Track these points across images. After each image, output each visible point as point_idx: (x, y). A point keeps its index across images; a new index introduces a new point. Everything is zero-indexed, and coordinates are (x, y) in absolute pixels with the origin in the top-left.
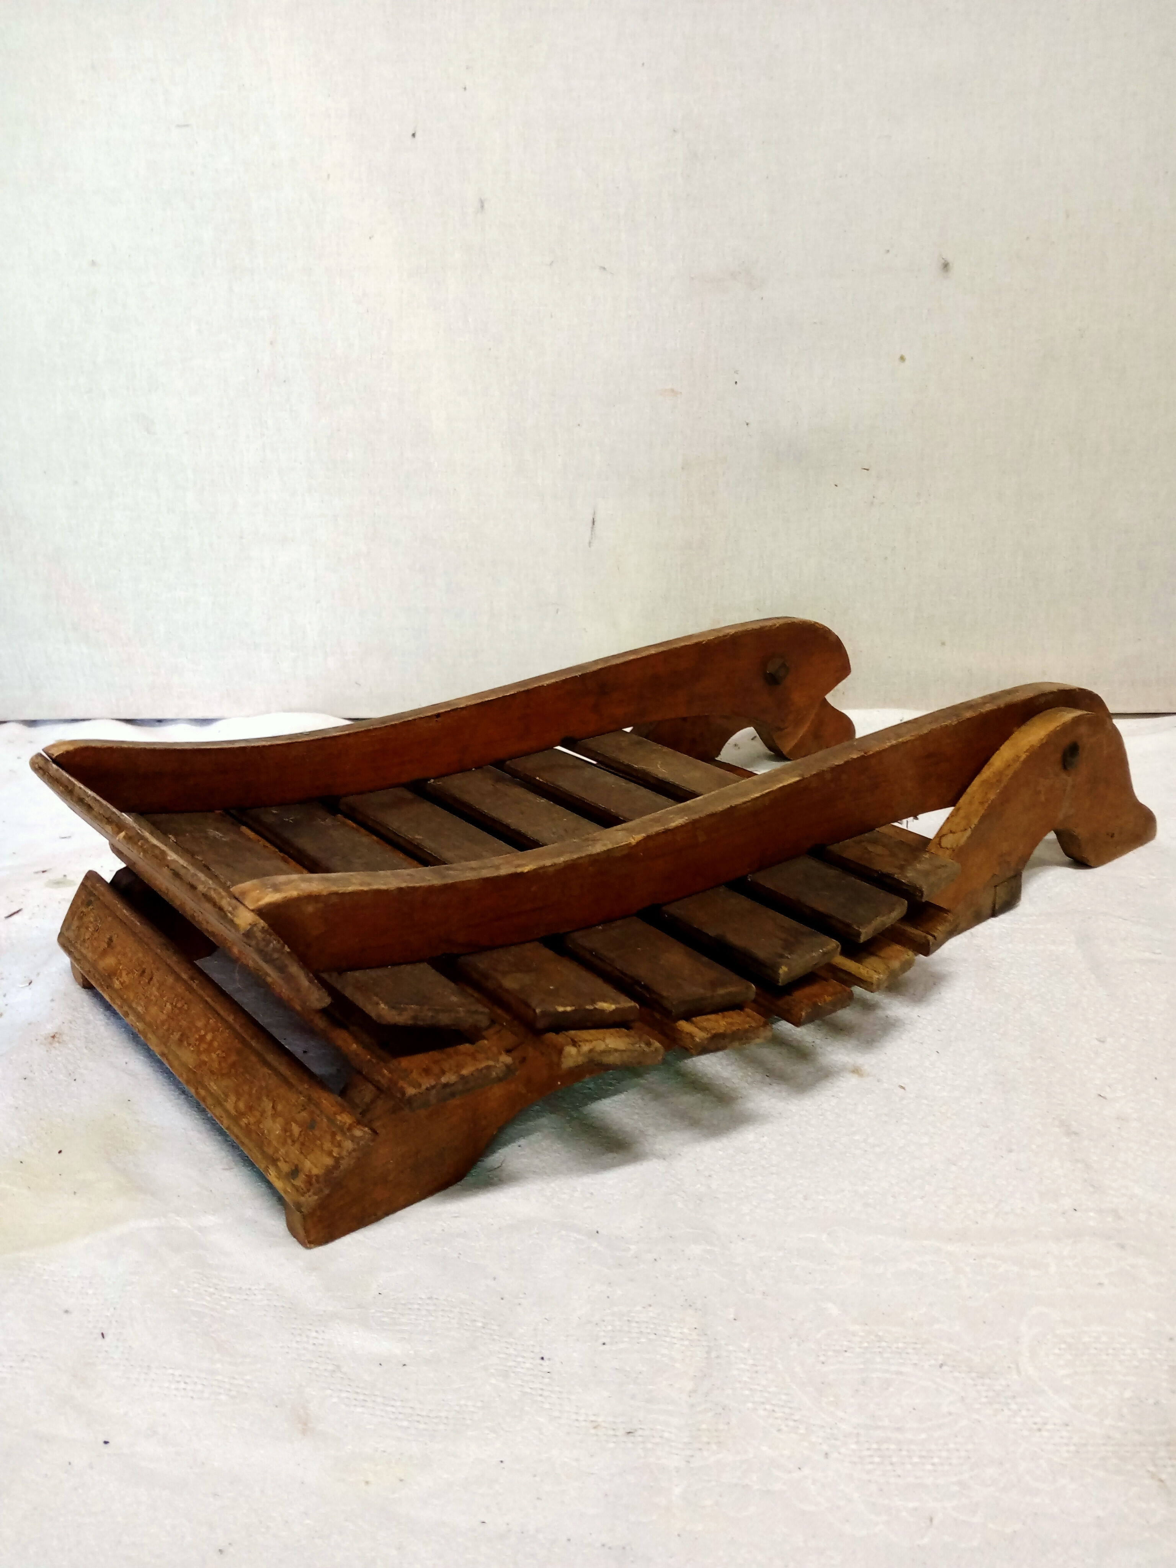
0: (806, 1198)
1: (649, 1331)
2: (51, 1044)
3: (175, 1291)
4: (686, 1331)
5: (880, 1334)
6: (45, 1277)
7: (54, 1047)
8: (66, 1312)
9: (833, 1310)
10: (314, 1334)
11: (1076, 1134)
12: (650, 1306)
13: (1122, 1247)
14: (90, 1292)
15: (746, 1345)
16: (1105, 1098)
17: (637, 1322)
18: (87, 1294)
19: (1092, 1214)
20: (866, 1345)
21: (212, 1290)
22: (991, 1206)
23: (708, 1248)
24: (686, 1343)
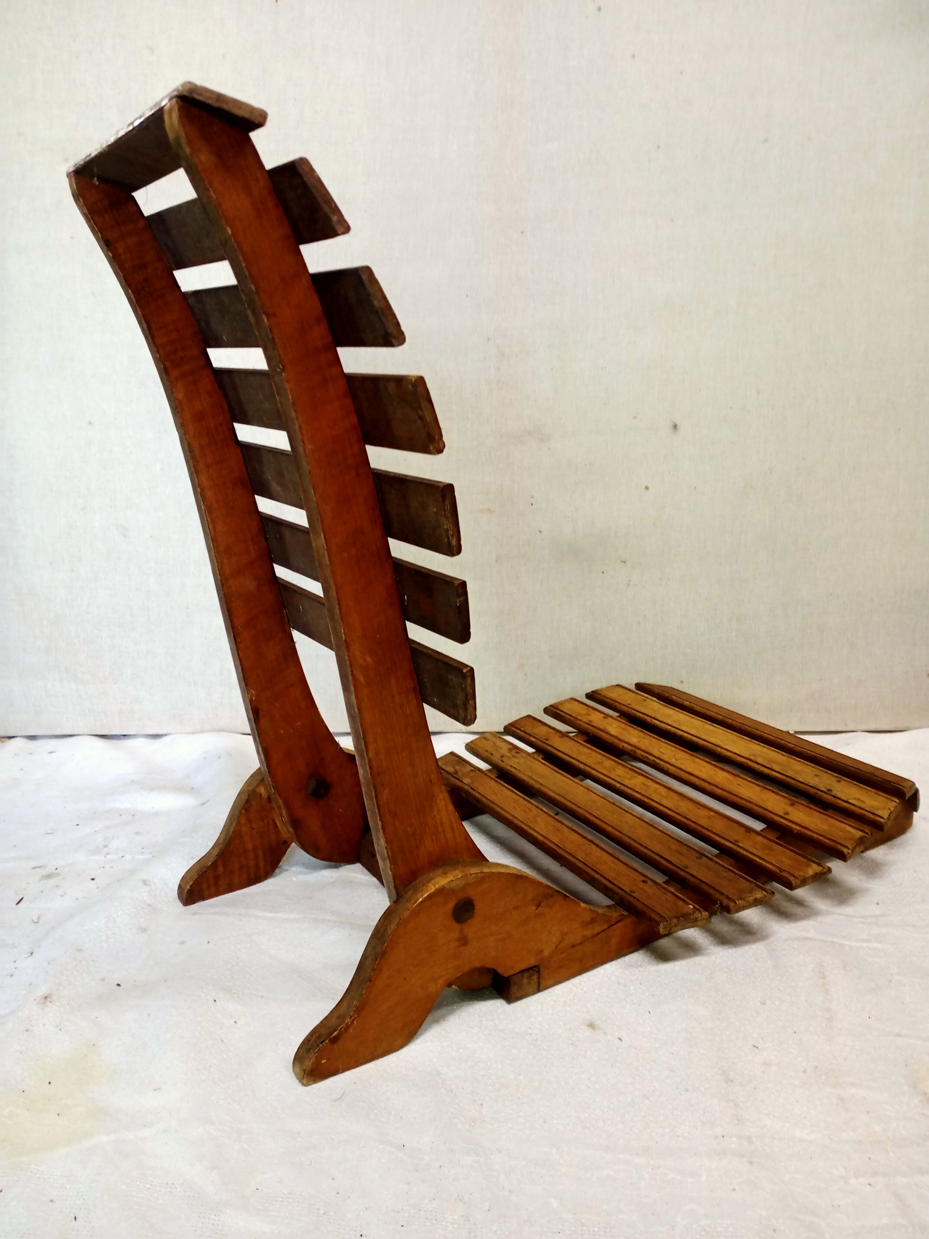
0: (544, 1122)
1: (432, 1217)
2: (44, 1003)
3: (124, 1187)
4: (456, 1217)
5: (584, 1221)
6: (38, 1175)
7: (47, 1006)
8: (52, 1201)
9: (555, 1203)
10: (213, 1217)
11: (732, 1081)
12: (434, 1200)
13: (751, 1163)
14: (68, 1187)
15: (494, 1228)
16: (757, 1048)
17: (424, 1211)
18: (66, 1188)
19: (734, 1139)
20: (573, 1228)
21: (148, 1186)
22: (668, 1130)
23: (476, 1158)
24: (456, 1226)
